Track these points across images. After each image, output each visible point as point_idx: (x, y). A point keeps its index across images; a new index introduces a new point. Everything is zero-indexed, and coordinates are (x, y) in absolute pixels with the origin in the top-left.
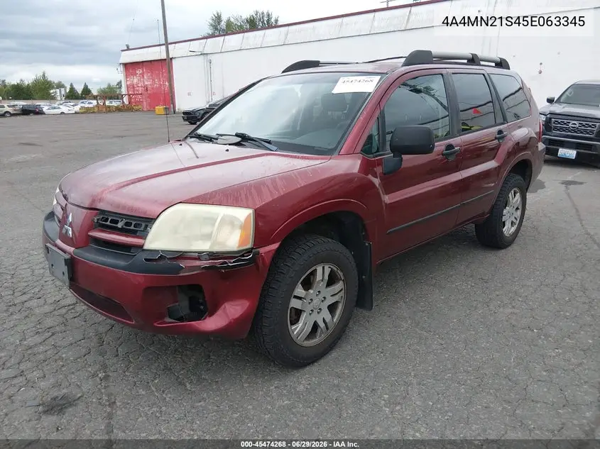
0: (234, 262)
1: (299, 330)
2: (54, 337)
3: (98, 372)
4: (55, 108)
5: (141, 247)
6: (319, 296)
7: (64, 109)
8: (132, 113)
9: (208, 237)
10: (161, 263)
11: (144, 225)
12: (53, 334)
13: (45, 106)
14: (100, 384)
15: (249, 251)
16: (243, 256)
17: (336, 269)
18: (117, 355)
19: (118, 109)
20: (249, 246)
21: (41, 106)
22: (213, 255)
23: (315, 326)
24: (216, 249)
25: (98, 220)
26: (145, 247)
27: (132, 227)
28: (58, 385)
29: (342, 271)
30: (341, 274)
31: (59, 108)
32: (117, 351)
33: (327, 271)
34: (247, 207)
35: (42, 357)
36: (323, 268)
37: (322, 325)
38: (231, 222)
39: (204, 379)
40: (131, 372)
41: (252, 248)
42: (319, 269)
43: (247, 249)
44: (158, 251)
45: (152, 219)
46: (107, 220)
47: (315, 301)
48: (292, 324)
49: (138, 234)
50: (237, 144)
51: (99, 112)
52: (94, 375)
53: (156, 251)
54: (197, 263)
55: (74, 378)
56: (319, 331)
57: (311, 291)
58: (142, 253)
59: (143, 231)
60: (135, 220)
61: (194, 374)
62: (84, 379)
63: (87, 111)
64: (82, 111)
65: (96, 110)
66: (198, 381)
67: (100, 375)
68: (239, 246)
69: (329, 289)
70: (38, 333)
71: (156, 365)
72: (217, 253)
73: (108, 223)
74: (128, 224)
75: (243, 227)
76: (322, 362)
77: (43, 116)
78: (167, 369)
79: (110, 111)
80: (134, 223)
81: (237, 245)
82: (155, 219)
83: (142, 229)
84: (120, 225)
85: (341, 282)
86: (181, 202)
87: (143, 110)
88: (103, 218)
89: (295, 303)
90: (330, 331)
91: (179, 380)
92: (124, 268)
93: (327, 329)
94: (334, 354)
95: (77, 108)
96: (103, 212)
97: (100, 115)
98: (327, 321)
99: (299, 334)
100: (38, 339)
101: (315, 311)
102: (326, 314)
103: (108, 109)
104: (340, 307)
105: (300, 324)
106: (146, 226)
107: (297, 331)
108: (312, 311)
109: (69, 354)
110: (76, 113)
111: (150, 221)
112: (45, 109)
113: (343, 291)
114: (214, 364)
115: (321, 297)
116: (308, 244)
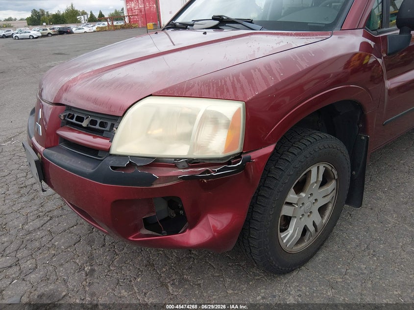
0: (218, 171)
1: (289, 236)
2: (51, 222)
3: (85, 265)
4: (80, 29)
5: (107, 151)
6: (311, 198)
7: (86, 29)
8: (131, 30)
9: (186, 137)
10: (130, 171)
11: (109, 124)
12: (51, 218)
13: (74, 28)
14: (86, 279)
15: (238, 156)
16: (229, 163)
17: (330, 168)
18: (104, 245)
19: (122, 27)
20: (238, 150)
21: (71, 28)
22: (192, 163)
23: (305, 230)
24: (197, 155)
25: (65, 116)
26: (113, 152)
27: (97, 127)
28: (46, 279)
29: (336, 170)
30: (335, 173)
31: (83, 29)
32: (105, 239)
33: (322, 170)
34: (236, 99)
35: (37, 244)
36: (318, 167)
37: (311, 228)
38: (214, 120)
39: (187, 280)
40: (115, 266)
41: (241, 153)
42: (314, 170)
43: (234, 155)
44: (127, 156)
45: (118, 117)
46: (72, 118)
47: (306, 205)
48: (282, 231)
49: (104, 135)
50: (215, 28)
51: (109, 30)
52: (81, 269)
53: (124, 157)
54: (174, 172)
55: (61, 272)
56: (308, 234)
57: (303, 195)
58: (108, 158)
59: (110, 131)
60: (101, 118)
61: (176, 273)
62: (71, 273)
63: (101, 30)
64: (98, 30)
65: (107, 28)
66: (180, 282)
67: (86, 269)
68: (226, 151)
69: (321, 190)
70: (39, 216)
71: (139, 258)
72: (197, 159)
73: (74, 121)
74: (93, 122)
75: (230, 126)
76: (310, 264)
77: (73, 34)
78: (150, 264)
79: (116, 29)
80: (99, 121)
81: (223, 151)
82: (122, 117)
83: (108, 128)
84: (85, 124)
85: (334, 182)
86: (151, 95)
87: (139, 27)
88: (70, 114)
89: (286, 211)
90: (319, 234)
91: (161, 280)
92: (90, 176)
93: (316, 230)
94: (321, 256)
95: (95, 28)
96: (69, 108)
97: (110, 32)
98: (317, 224)
99: (288, 241)
100: (38, 223)
101: (306, 215)
102: (316, 217)
103: (115, 27)
104: (330, 207)
105: (290, 231)
106: (113, 125)
107: (286, 239)
108: (303, 215)
109: (60, 242)
110: (94, 31)
111: (116, 119)
112: (74, 30)
113: (335, 191)
114: (195, 261)
115: (312, 199)
116: (304, 141)
